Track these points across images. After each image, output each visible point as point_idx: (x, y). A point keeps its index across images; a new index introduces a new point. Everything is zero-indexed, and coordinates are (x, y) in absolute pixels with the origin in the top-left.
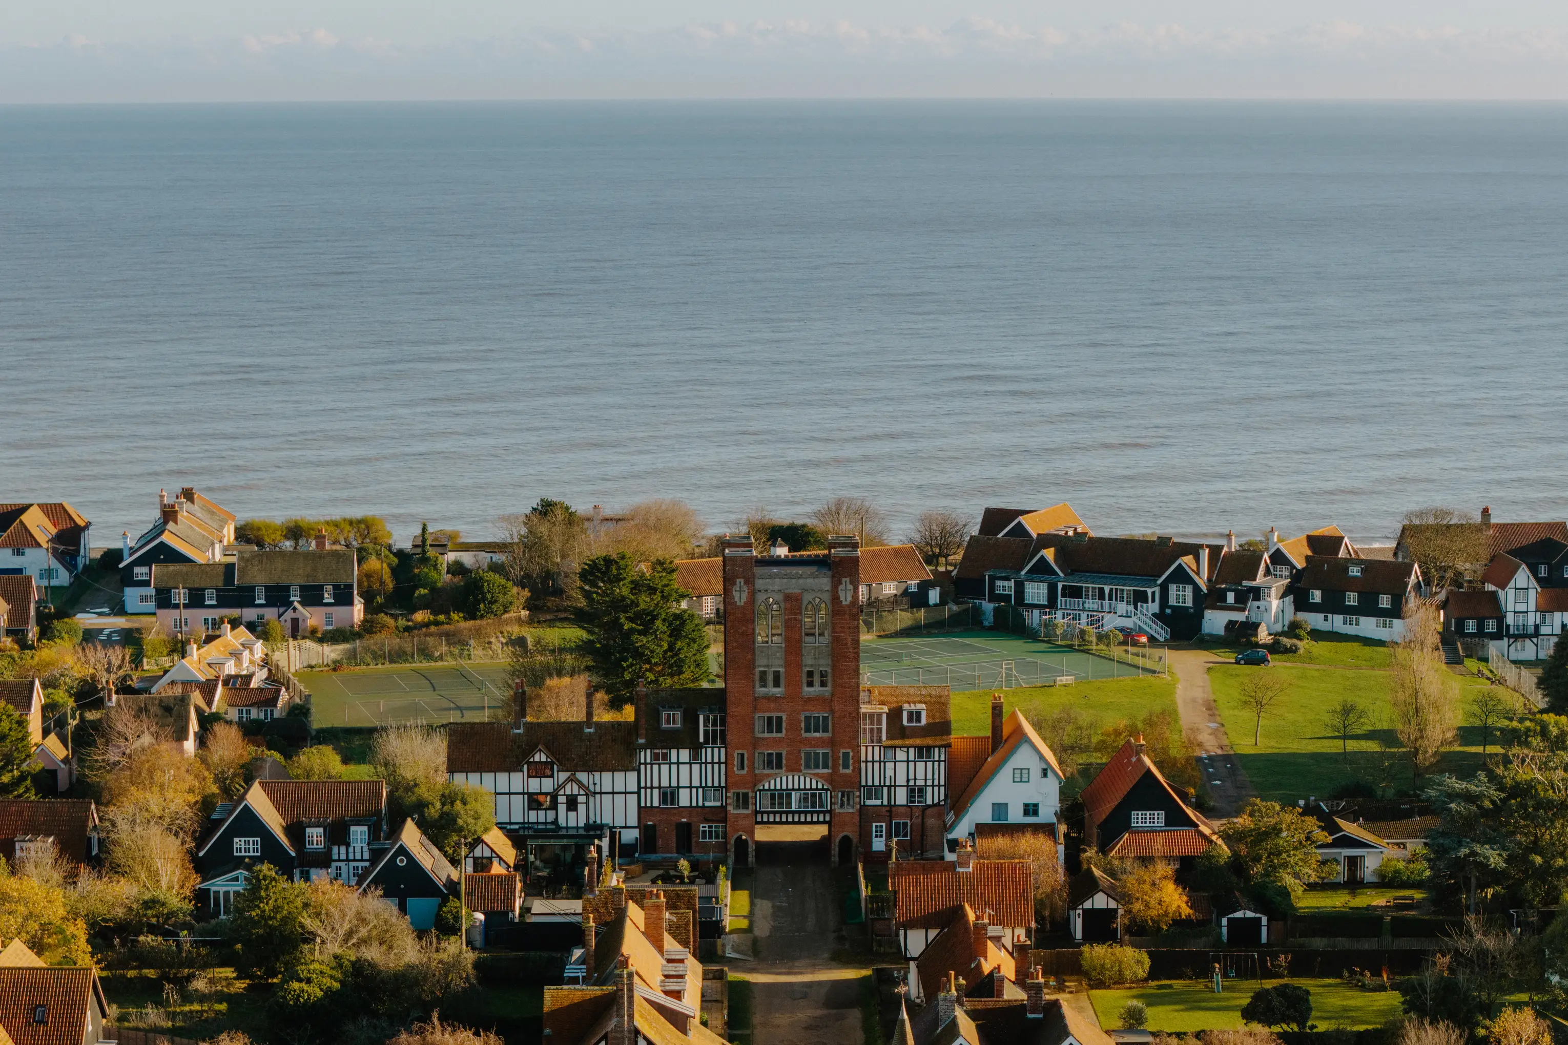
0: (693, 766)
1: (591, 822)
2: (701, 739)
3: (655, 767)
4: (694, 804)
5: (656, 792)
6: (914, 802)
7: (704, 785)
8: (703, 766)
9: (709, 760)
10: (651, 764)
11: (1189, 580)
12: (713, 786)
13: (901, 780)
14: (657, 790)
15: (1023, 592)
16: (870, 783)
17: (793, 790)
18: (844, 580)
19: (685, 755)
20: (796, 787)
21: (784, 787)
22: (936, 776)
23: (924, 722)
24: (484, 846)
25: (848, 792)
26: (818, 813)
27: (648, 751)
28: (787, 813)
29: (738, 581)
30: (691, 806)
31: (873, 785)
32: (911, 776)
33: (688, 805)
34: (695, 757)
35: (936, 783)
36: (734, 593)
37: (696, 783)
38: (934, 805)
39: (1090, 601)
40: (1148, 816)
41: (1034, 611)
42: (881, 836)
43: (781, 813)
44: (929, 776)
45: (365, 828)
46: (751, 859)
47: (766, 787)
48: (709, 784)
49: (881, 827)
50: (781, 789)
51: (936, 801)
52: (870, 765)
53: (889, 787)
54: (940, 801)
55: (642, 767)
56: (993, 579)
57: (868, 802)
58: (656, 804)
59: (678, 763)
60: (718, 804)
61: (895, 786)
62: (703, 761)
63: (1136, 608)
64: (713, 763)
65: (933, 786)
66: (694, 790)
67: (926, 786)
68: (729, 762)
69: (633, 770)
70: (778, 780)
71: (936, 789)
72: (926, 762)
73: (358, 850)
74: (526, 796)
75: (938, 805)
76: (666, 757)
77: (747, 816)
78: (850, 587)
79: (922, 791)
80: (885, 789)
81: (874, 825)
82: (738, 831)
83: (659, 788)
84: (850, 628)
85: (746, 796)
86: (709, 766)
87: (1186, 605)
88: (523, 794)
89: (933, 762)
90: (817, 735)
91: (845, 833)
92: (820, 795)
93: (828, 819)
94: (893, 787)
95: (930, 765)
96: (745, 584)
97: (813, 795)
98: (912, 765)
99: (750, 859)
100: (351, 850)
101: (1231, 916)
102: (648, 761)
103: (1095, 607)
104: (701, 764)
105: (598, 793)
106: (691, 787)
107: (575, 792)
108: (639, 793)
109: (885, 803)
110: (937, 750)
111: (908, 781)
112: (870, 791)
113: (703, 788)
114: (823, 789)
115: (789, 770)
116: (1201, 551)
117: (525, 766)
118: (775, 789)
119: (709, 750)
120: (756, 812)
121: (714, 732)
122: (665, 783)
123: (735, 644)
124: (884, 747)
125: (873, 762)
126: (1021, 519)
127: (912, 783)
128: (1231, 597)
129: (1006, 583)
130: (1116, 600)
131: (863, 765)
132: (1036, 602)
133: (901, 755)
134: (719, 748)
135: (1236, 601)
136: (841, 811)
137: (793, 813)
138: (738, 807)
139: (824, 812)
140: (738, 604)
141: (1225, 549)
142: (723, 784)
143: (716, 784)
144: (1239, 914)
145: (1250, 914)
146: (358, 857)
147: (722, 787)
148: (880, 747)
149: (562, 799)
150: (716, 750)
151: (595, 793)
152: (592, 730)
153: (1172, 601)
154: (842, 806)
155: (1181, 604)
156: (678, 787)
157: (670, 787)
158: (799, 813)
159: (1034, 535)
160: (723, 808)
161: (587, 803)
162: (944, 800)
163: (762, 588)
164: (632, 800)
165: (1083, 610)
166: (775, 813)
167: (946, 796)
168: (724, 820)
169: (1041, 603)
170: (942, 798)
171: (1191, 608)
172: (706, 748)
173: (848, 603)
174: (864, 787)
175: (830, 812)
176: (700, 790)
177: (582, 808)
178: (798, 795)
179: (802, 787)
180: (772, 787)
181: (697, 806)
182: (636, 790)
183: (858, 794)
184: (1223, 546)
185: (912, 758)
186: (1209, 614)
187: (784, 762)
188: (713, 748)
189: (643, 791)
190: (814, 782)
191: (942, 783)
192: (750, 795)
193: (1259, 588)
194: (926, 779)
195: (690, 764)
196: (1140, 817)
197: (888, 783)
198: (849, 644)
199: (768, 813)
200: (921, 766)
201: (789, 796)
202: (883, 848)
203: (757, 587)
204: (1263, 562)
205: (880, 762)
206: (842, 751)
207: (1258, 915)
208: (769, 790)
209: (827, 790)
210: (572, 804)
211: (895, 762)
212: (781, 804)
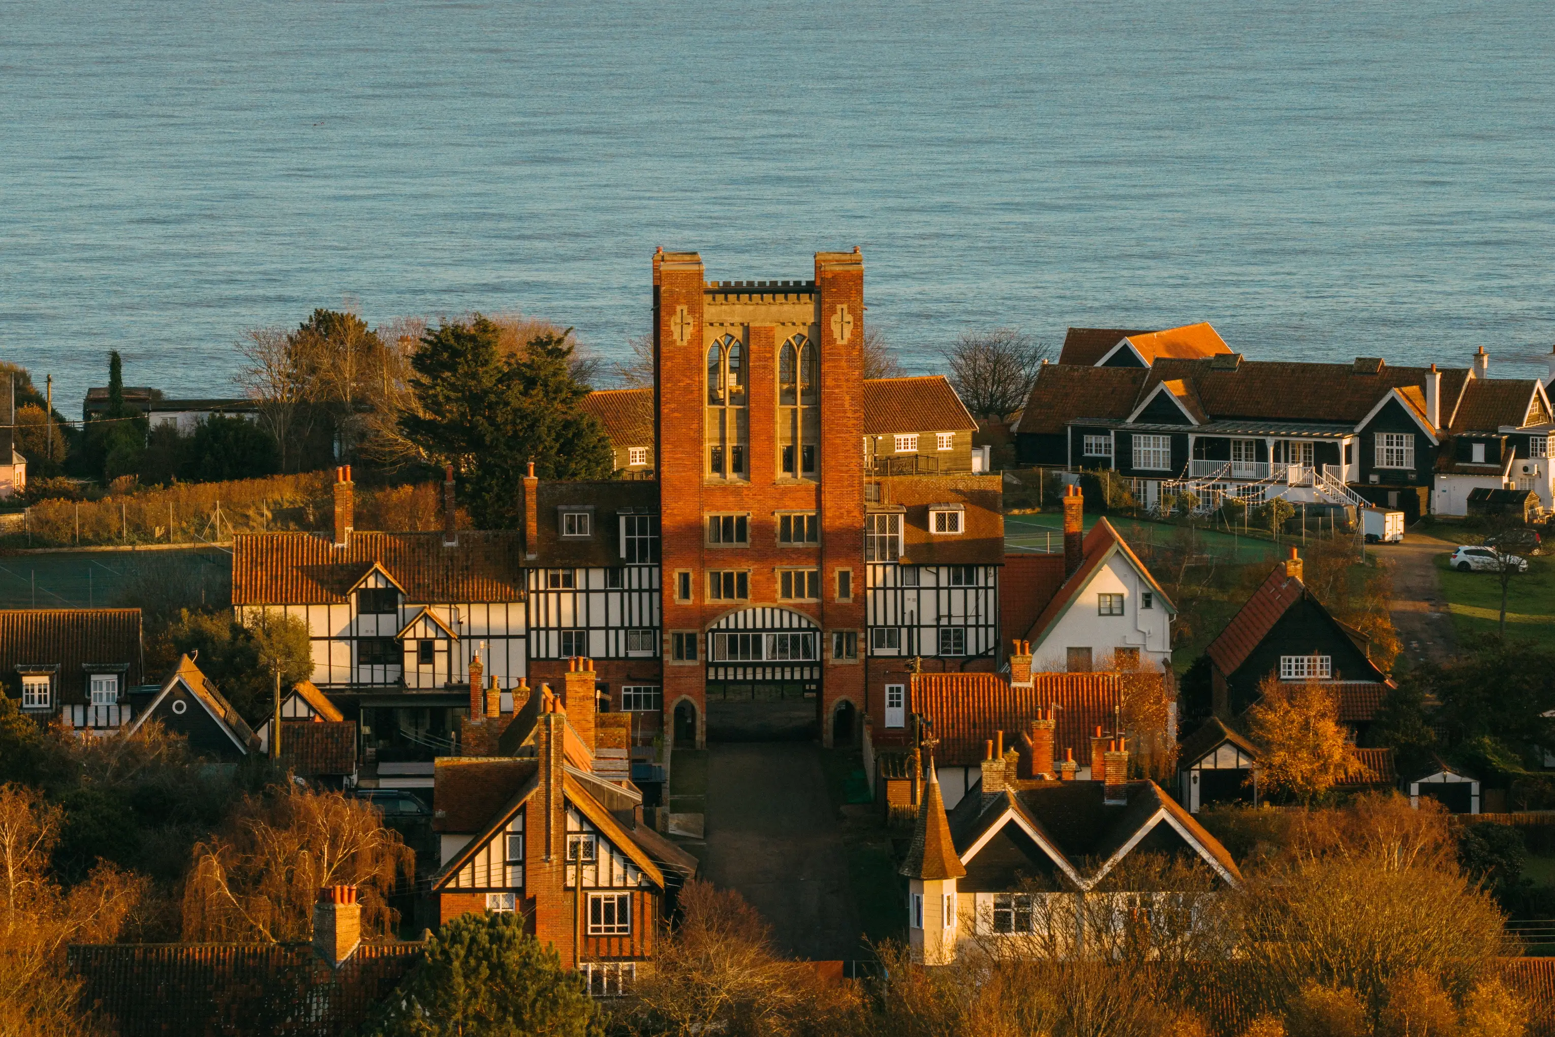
0: (610, 594)
1: (455, 680)
2: (623, 554)
3: (553, 597)
4: (612, 654)
5: (554, 635)
6: (949, 652)
7: (626, 624)
8: (626, 595)
9: (635, 586)
10: (546, 592)
11: (1408, 425)
12: (641, 626)
13: (928, 617)
14: (555, 633)
15: (1129, 452)
16: (880, 622)
17: (764, 629)
18: (839, 307)
19: (597, 578)
20: (768, 625)
21: (750, 625)
22: (982, 611)
23: (961, 529)
24: (299, 702)
25: (849, 635)
26: (802, 665)
27: (542, 573)
28: (754, 666)
29: (679, 308)
30: (607, 658)
31: (885, 625)
32: (944, 611)
33: (603, 655)
34: (614, 580)
35: (982, 621)
36: (673, 328)
37: (615, 621)
38: (978, 656)
39: (1243, 462)
40: (1306, 663)
41: (1149, 483)
42: (899, 705)
43: (745, 666)
44: (971, 610)
45: (114, 678)
46: (700, 737)
47: (723, 625)
48: (636, 623)
49: (899, 689)
50: (745, 629)
51: (982, 649)
52: (880, 593)
53: (910, 628)
54: (987, 650)
55: (533, 596)
56: (1079, 432)
57: (878, 652)
58: (554, 653)
59: (587, 591)
60: (649, 654)
61: (919, 626)
62: (626, 587)
63: (1319, 471)
64: (640, 591)
65: (977, 626)
66: (612, 633)
67: (966, 626)
68: (666, 587)
69: (520, 601)
70: (741, 614)
71: (982, 631)
72: (965, 589)
73: (102, 712)
74: (355, 642)
75: (985, 656)
76: (569, 581)
77: (693, 668)
78: (849, 318)
79: (960, 634)
80: (904, 631)
81: (887, 687)
82: (680, 693)
83: (559, 628)
84: (847, 380)
85: (692, 638)
86: (635, 596)
87: (1404, 467)
88: (351, 638)
89: (977, 589)
90: (799, 544)
91: (843, 697)
92: (805, 637)
93: (816, 676)
94: (915, 627)
95: (971, 594)
96: (689, 312)
97: (795, 639)
98: (944, 594)
99: (698, 738)
100: (91, 712)
101: (1425, 780)
102: (542, 587)
103: (1251, 474)
104: (622, 592)
105: (465, 637)
106: (607, 628)
107: (431, 634)
108: (527, 637)
109: (904, 652)
110: (982, 571)
111: (938, 618)
112: (880, 633)
113: (626, 629)
114: (809, 629)
115: (755, 600)
116: (1427, 376)
117: (354, 596)
118: (736, 629)
119: (635, 571)
120: (708, 665)
121: (643, 542)
122: (567, 622)
123: (673, 406)
124: (902, 567)
125: (885, 589)
126: (1128, 340)
127: (944, 622)
128: (1478, 453)
129: (1102, 440)
130: (1286, 461)
131: (870, 593)
132: (1152, 468)
133: (927, 578)
134: (650, 568)
135: (1488, 459)
136: (838, 662)
137: (764, 665)
138: (679, 656)
139: (811, 665)
140: (679, 343)
141: (1471, 375)
142: (656, 623)
143: (646, 623)
144: (1436, 778)
145: (1452, 777)
146: (102, 722)
147: (655, 628)
148: (895, 565)
149: (411, 645)
150: (645, 571)
151: (461, 637)
152: (454, 544)
153: (1381, 463)
154: (839, 655)
155: (1395, 467)
156: (588, 628)
157: (575, 627)
158: (773, 666)
159: (1148, 364)
160: (657, 661)
161: (449, 651)
162: (995, 648)
163: (715, 320)
164: (518, 646)
165: (1232, 480)
166: (735, 666)
167: (997, 642)
168: (658, 680)
169: (1161, 468)
170: (991, 644)
171: (1412, 472)
172: (630, 568)
173: (845, 342)
174: (872, 627)
175: (821, 664)
176: (622, 633)
177: (441, 661)
178: (771, 639)
179: (777, 625)
180: (732, 626)
181: (617, 657)
182: (524, 633)
183: (862, 635)
184: (1467, 371)
185: (944, 582)
186: (1442, 482)
187: (749, 586)
188: (640, 568)
189: (533, 634)
190: (795, 619)
191: (991, 621)
192: (699, 637)
193: (1528, 436)
194: (966, 617)
195: (606, 592)
196: (1293, 664)
197: (907, 622)
198: (847, 406)
199: (726, 666)
200: (957, 595)
201: (758, 640)
202: (901, 724)
203: (707, 317)
204: (1534, 395)
205: (895, 589)
206: (838, 570)
207: (1466, 780)
208: (727, 629)
209: (815, 630)
210: (426, 652)
211: (919, 589)
212: (745, 653)
